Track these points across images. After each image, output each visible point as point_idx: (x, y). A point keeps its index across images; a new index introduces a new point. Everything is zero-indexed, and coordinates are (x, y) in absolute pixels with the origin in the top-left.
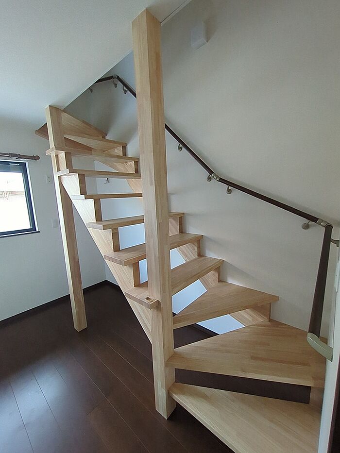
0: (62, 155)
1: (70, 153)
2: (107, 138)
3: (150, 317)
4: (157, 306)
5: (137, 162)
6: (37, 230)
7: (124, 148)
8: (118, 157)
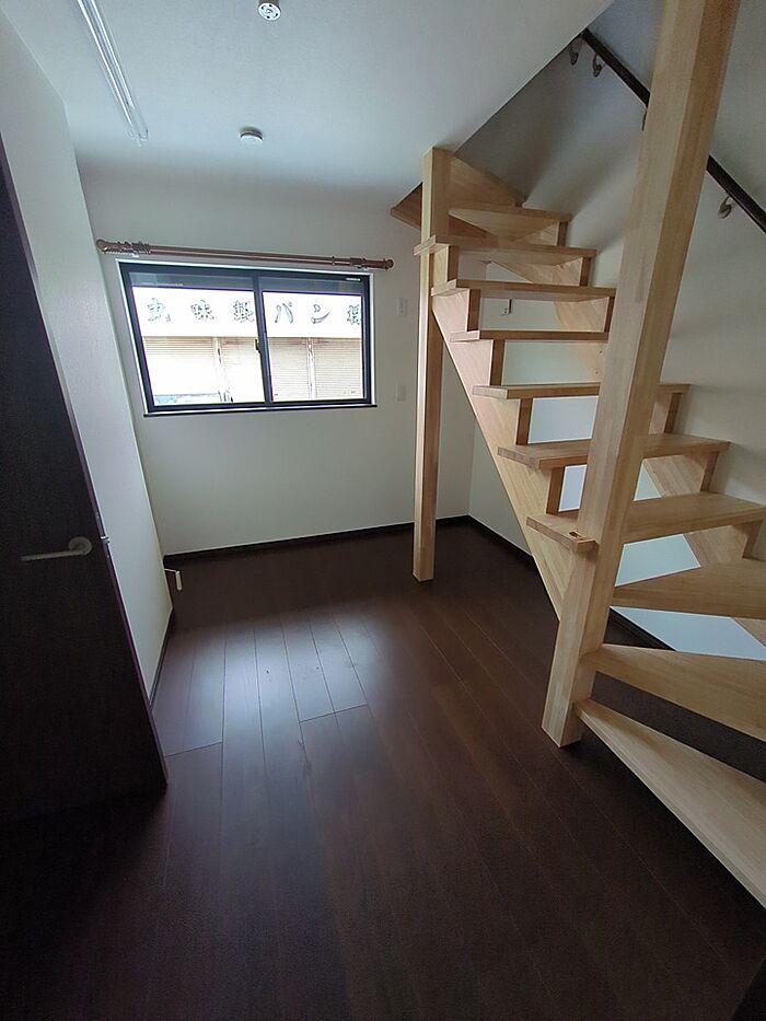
0: (443, 252)
1: (458, 247)
2: (526, 205)
3: (567, 573)
4: (590, 551)
5: (590, 259)
6: (373, 403)
7: (565, 225)
8: (549, 249)
